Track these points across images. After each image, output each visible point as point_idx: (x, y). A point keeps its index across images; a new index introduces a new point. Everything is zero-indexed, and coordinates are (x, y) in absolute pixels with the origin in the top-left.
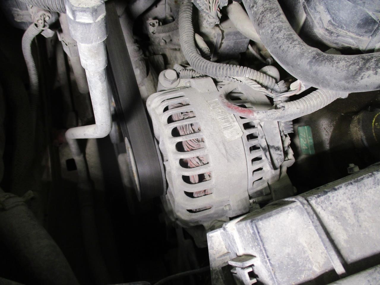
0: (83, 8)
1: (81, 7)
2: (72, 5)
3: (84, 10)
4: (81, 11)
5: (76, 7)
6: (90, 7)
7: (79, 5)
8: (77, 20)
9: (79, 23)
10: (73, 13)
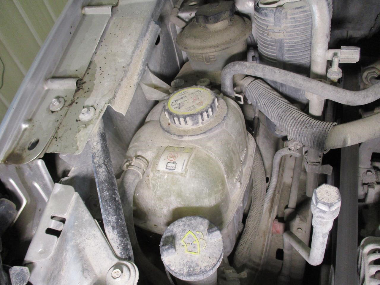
0: (324, 202)
1: (323, 201)
2: (317, 198)
3: (324, 204)
4: (323, 204)
5: (320, 200)
6: (329, 203)
7: (322, 199)
8: (318, 206)
9: (318, 208)
10: (317, 202)
